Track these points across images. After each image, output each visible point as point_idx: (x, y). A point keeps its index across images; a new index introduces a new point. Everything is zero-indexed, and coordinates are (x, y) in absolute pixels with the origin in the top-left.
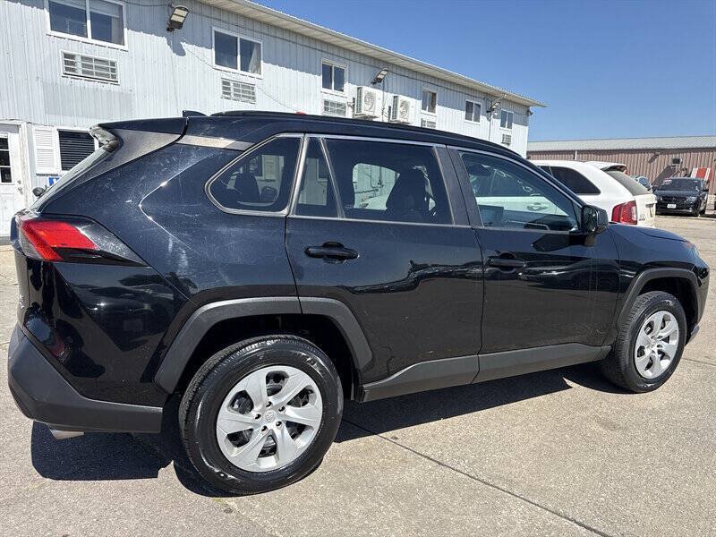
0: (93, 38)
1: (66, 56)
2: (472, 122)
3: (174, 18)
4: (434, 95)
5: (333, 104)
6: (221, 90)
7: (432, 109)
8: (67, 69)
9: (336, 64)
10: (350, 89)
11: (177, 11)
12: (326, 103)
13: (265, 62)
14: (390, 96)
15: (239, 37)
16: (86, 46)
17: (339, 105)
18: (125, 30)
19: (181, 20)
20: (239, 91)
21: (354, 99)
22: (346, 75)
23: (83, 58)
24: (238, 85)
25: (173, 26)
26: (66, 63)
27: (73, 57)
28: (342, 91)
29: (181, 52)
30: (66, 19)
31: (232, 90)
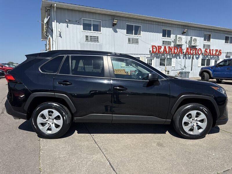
0: (93, 31)
1: (86, 36)
2: (229, 44)
3: (114, 22)
4: (210, 35)
5: (166, 42)
6: (128, 41)
7: (209, 40)
8: (86, 40)
9: (168, 29)
10: (173, 36)
11: (115, 21)
12: (163, 42)
13: (142, 31)
14: (189, 37)
15: (134, 25)
16: (92, 33)
17: (168, 42)
18: (101, 28)
19: (116, 23)
20: (133, 41)
21: (174, 39)
22: (172, 32)
23: (90, 36)
24: (133, 39)
25: (114, 25)
26: (86, 38)
27: (88, 36)
28: (170, 37)
29: (116, 32)
30: (87, 27)
31: (131, 41)
